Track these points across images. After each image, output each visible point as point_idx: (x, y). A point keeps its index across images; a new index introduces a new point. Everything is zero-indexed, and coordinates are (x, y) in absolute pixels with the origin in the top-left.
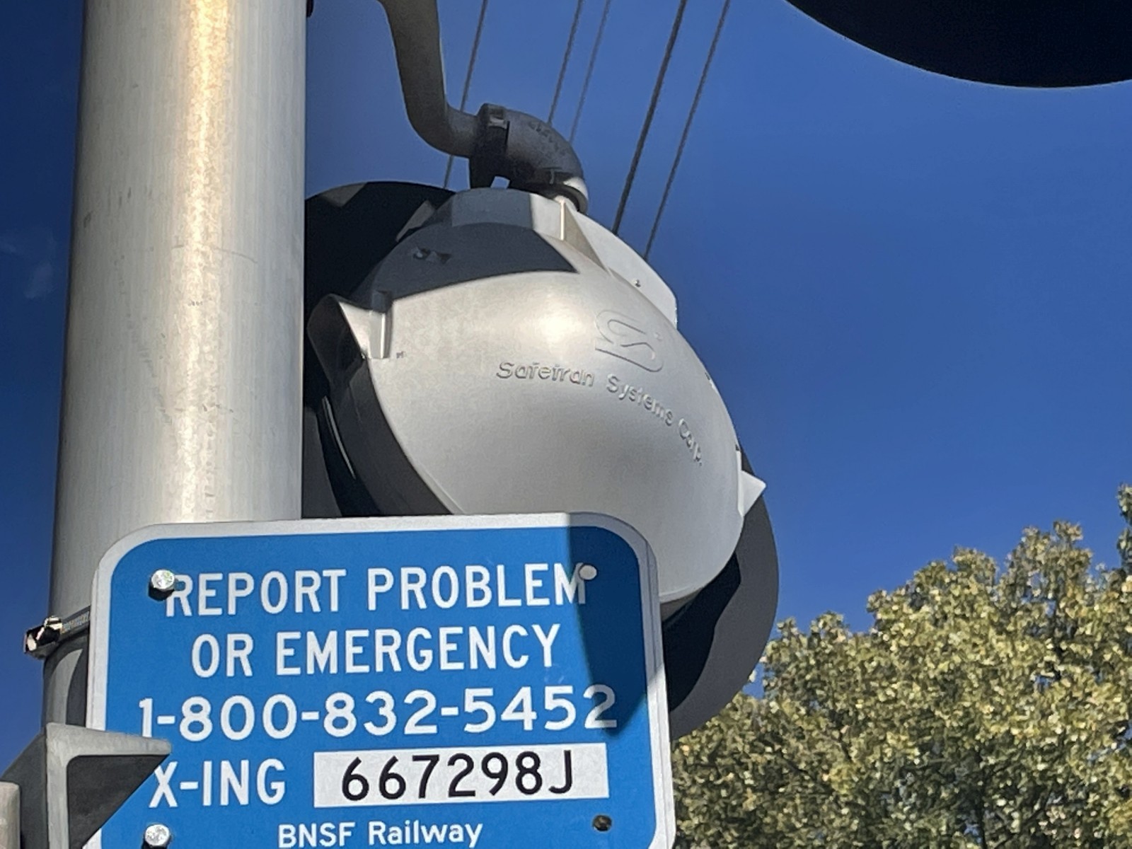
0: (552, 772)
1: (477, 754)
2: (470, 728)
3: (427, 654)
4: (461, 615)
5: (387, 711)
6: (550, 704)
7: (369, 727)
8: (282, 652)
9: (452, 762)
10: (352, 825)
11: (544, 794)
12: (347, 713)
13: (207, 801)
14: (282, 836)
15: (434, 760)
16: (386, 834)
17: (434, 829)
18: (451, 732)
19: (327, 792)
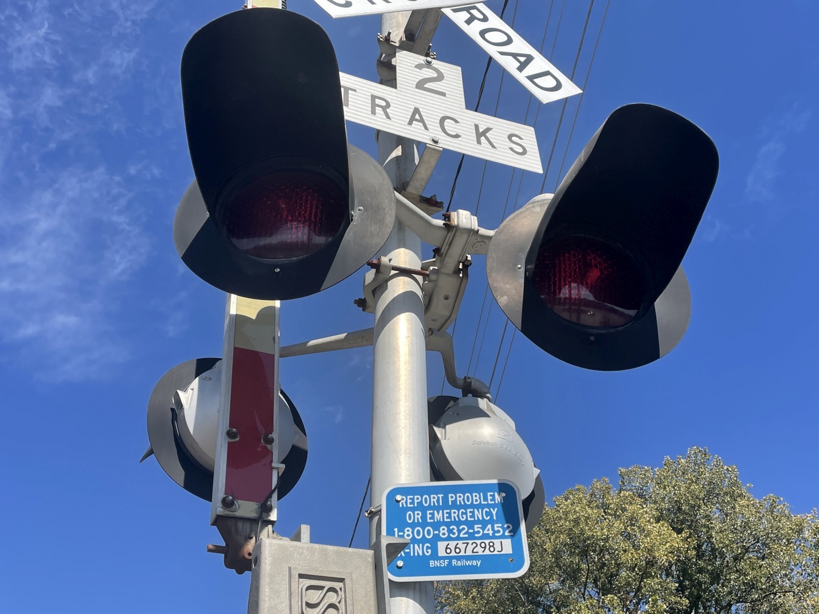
0: (498, 547)
1: (479, 542)
2: (476, 535)
3: (464, 516)
4: (472, 506)
5: (455, 531)
6: (496, 529)
7: (451, 535)
8: (429, 516)
9: (472, 544)
10: (448, 561)
11: (496, 553)
12: (445, 531)
13: (412, 555)
14: (431, 564)
15: (468, 543)
16: (457, 563)
17: (469, 562)
18: (472, 536)
19: (442, 552)
